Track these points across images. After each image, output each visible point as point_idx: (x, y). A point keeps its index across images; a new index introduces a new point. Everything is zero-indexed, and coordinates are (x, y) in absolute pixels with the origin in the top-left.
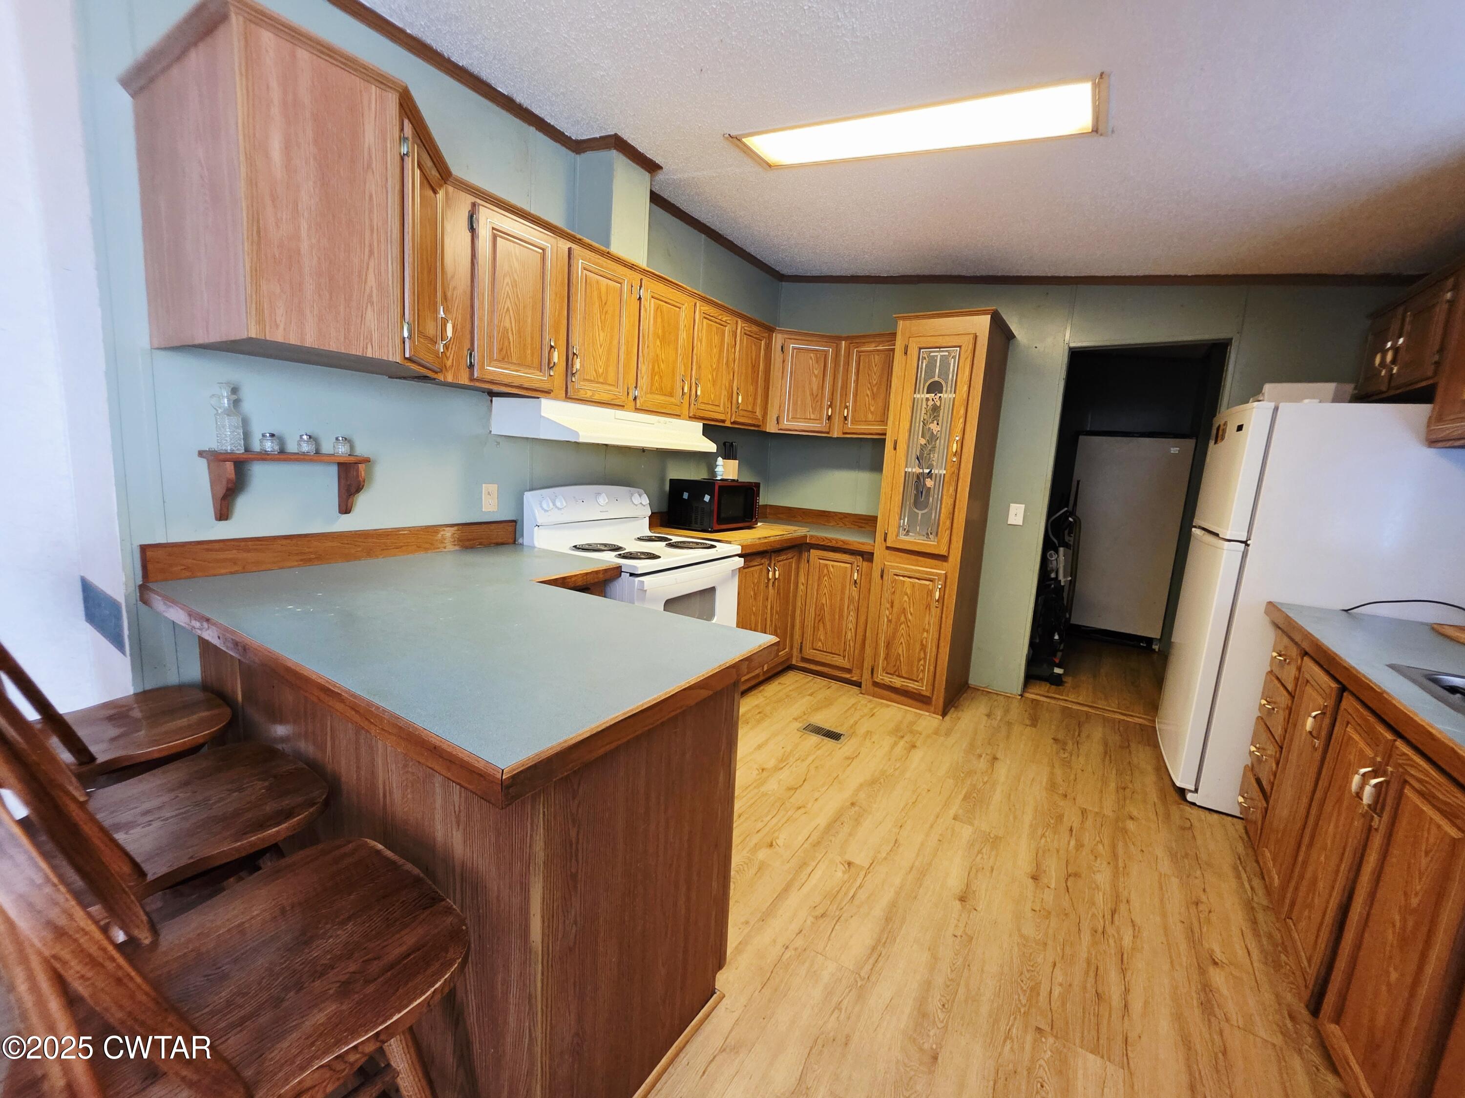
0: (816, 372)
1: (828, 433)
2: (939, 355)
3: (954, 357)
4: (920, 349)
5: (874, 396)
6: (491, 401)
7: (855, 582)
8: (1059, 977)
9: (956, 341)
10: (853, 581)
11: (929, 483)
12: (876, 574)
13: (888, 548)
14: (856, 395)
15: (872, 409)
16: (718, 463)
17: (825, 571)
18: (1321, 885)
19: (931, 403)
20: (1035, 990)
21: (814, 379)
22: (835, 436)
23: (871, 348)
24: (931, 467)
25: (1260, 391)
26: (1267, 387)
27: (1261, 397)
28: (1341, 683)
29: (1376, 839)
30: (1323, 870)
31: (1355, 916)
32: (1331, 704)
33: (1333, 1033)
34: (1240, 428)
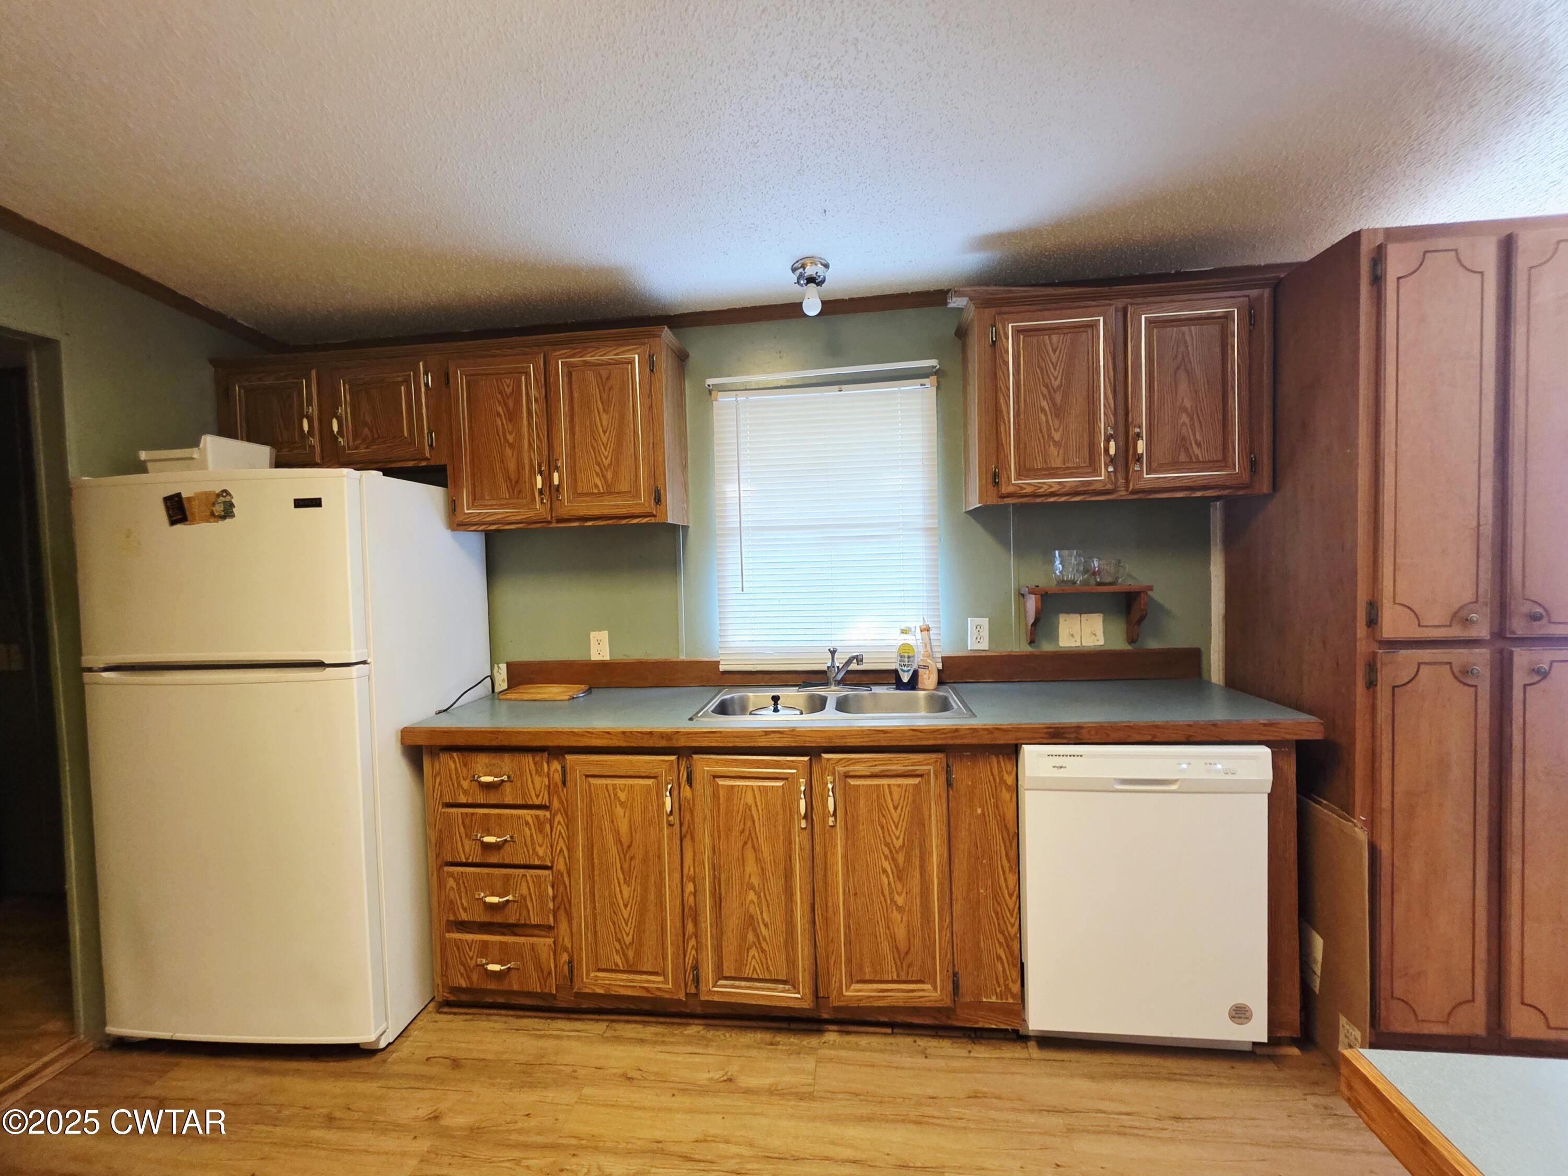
25: (195, 443)
26: (210, 442)
27: (195, 453)
28: (682, 748)
29: (835, 833)
30: (756, 902)
31: (833, 902)
32: (674, 776)
33: (852, 992)
34: (307, 503)
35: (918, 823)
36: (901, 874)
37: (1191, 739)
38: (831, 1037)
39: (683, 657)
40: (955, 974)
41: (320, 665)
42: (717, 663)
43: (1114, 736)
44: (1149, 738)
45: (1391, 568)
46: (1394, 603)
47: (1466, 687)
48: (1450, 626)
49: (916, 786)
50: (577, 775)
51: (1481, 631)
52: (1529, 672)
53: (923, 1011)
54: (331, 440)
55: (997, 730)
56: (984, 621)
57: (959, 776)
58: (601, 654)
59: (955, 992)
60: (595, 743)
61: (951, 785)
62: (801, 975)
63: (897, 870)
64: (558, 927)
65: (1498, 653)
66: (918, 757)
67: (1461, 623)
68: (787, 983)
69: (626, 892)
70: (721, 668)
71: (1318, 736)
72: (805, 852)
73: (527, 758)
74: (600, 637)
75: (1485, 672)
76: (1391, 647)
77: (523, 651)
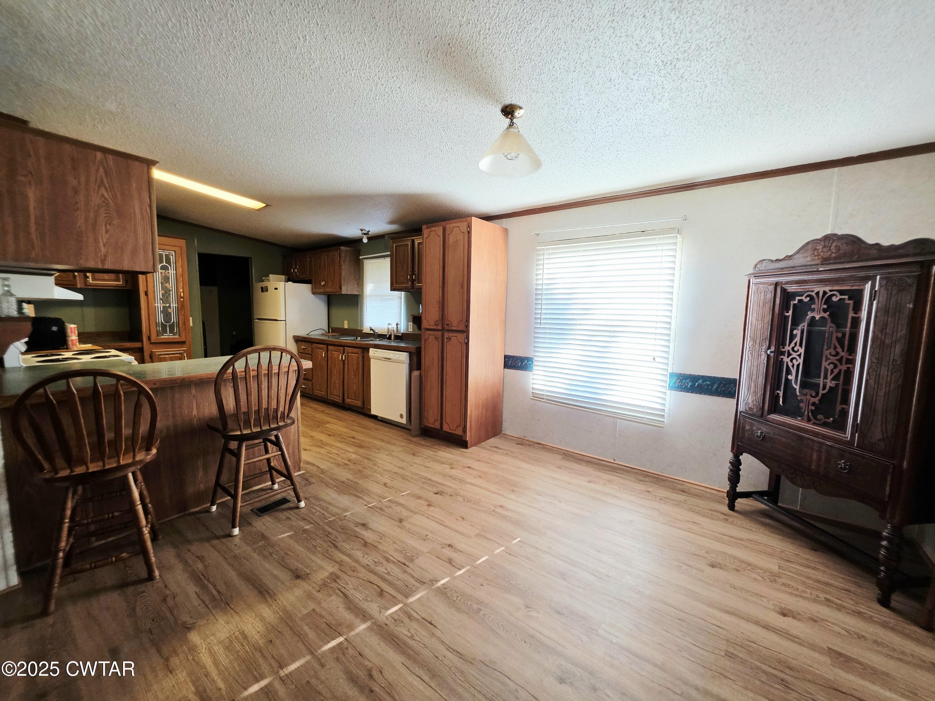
2: (164, 253)
9: (173, 249)
11: (169, 310)
12: (147, 357)
13: (151, 343)
18: (337, 382)
19: (164, 275)
22: (79, 287)
24: (169, 303)
25: (268, 276)
26: (270, 275)
27: (269, 278)
28: (327, 344)
29: (346, 365)
30: (336, 379)
31: (346, 380)
32: (326, 349)
33: (348, 401)
34: (276, 289)
35: (358, 363)
39: (359, 329)
40: (364, 400)
41: (277, 320)
42: (363, 330)
43: (387, 348)
45: (426, 309)
46: (426, 318)
47: (437, 341)
48: (434, 326)
49: (358, 355)
50: (314, 348)
51: (440, 327)
52: (447, 338)
53: (358, 407)
54: (296, 273)
55: (367, 344)
56: (411, 323)
57: (366, 355)
58: (346, 326)
59: (364, 404)
60: (316, 341)
61: (363, 357)
62: (341, 396)
63: (355, 375)
64: (312, 380)
65: (443, 333)
66: (358, 350)
67: (436, 325)
68: (339, 397)
69: (320, 374)
70: (363, 332)
71: (415, 351)
72: (342, 369)
73: (308, 344)
74: (346, 322)
75: (440, 338)
76: (425, 330)
77: (334, 325)
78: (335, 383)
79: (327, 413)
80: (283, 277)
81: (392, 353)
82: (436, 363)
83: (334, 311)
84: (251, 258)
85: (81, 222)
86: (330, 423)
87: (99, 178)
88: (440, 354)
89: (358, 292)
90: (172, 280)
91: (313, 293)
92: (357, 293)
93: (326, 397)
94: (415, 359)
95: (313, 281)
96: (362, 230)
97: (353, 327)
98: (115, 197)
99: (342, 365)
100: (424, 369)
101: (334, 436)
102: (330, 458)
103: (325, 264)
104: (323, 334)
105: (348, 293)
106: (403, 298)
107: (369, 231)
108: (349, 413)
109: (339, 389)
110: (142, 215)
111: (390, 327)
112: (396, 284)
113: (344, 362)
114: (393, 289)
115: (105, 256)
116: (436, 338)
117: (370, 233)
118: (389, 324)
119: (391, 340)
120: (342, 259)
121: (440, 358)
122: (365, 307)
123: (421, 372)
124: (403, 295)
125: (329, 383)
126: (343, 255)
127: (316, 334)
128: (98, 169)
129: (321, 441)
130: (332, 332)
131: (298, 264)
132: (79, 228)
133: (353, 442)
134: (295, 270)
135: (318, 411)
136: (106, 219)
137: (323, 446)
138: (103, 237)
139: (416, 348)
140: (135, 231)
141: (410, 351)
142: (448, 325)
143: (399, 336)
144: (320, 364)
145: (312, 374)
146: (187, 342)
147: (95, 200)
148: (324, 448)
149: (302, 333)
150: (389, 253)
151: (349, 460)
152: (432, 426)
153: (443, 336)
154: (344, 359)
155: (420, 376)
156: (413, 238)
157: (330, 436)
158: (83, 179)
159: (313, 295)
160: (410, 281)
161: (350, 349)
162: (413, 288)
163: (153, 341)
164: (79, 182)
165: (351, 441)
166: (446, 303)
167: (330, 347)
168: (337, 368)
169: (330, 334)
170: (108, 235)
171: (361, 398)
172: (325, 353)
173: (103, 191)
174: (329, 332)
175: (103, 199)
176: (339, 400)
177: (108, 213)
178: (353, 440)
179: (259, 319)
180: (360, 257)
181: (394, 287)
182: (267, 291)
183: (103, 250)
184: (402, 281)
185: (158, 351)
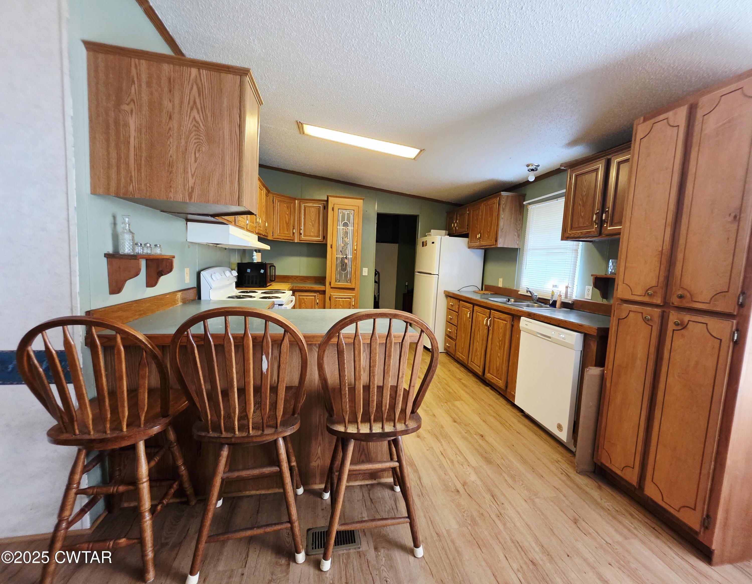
0: (287, 213)
1: (293, 240)
2: (346, 212)
3: (352, 214)
4: (339, 209)
5: (313, 225)
6: (187, 224)
7: (317, 303)
8: (441, 393)
9: (353, 208)
10: (316, 303)
11: (346, 261)
12: (327, 299)
13: (331, 288)
14: (304, 224)
15: (312, 230)
16: (254, 254)
17: (303, 301)
18: (478, 349)
19: (344, 230)
20: (439, 397)
21: (287, 216)
22: (296, 241)
23: (310, 205)
24: (346, 255)
25: (430, 232)
26: (432, 231)
27: (430, 233)
28: (474, 303)
29: (491, 332)
30: (478, 346)
31: (489, 350)
32: (471, 309)
33: (488, 376)
34: (433, 243)
35: (504, 335)
36: (500, 348)
37: (560, 325)
38: (488, 388)
39: (515, 289)
40: (507, 382)
41: (431, 274)
42: (519, 291)
43: (546, 321)
44: (549, 322)
45: (624, 268)
46: (623, 283)
47: (648, 325)
48: (645, 296)
49: (506, 324)
50: (461, 306)
51: (658, 301)
52: (677, 324)
53: (500, 388)
54: (456, 228)
55: (518, 311)
56: (591, 288)
57: (515, 324)
58: (500, 285)
59: (506, 387)
60: (463, 299)
61: (512, 326)
62: (481, 367)
63: (500, 346)
64: (456, 340)
65: (663, 312)
66: (506, 316)
67: (650, 296)
68: (479, 367)
69: (463, 335)
70: (519, 293)
71: (595, 334)
72: (486, 335)
73: (456, 300)
74: (501, 280)
75: (657, 320)
76: (620, 302)
77: (488, 282)
78: (477, 349)
79: (463, 384)
80: (444, 232)
81: (554, 330)
82: (640, 364)
83: (490, 267)
84: (418, 215)
85: (172, 151)
86: (462, 400)
87: (192, 99)
88: (653, 349)
89: (517, 244)
90: (350, 235)
91: (469, 247)
92: (516, 247)
93: (467, 363)
94: (594, 346)
95: (470, 235)
96: (528, 166)
97: (508, 286)
98: (205, 118)
99: (486, 331)
100: (610, 367)
101: (459, 424)
102: (441, 466)
103: (482, 215)
104: (474, 292)
105: (505, 246)
106: (580, 251)
107: (538, 166)
108: (488, 391)
109: (481, 358)
110: (231, 139)
111: (555, 290)
112: (571, 229)
113: (489, 328)
114: (565, 237)
115: (193, 188)
116: (645, 320)
117: (539, 168)
118: (555, 286)
119: (555, 307)
120: (502, 206)
121: (652, 357)
122: (524, 263)
123: (603, 371)
124: (580, 247)
125: (471, 348)
126: (503, 202)
127: (467, 290)
128: (192, 88)
129: (442, 427)
130: (485, 290)
131: (458, 218)
132: (171, 157)
133: (480, 445)
134: (455, 225)
135: (455, 377)
136: (196, 145)
137: (440, 438)
138: (192, 167)
139: (599, 329)
140: (223, 159)
141: (586, 332)
142: (681, 297)
143: (569, 303)
144: (464, 325)
145: (456, 334)
146: (356, 289)
147: (187, 124)
148: (440, 442)
149: (453, 289)
150: (564, 191)
151: (464, 484)
152: (619, 472)
153: (664, 319)
154: (488, 324)
155: (602, 378)
156: (609, 157)
157: (455, 422)
158: (177, 102)
159: (469, 250)
160: (596, 224)
161: (497, 314)
162: (600, 234)
163: (332, 286)
164: (173, 105)
165: (477, 442)
166: (680, 256)
167: (476, 308)
168: (481, 332)
169: (482, 292)
170: (196, 164)
171: (504, 377)
172: (470, 314)
173: (195, 113)
174: (482, 290)
175: (194, 123)
176: (479, 371)
177: (198, 139)
178: (480, 441)
179: (419, 272)
180: (524, 203)
181: (567, 235)
182: (426, 245)
183: (191, 182)
184: (581, 225)
185: (336, 294)
